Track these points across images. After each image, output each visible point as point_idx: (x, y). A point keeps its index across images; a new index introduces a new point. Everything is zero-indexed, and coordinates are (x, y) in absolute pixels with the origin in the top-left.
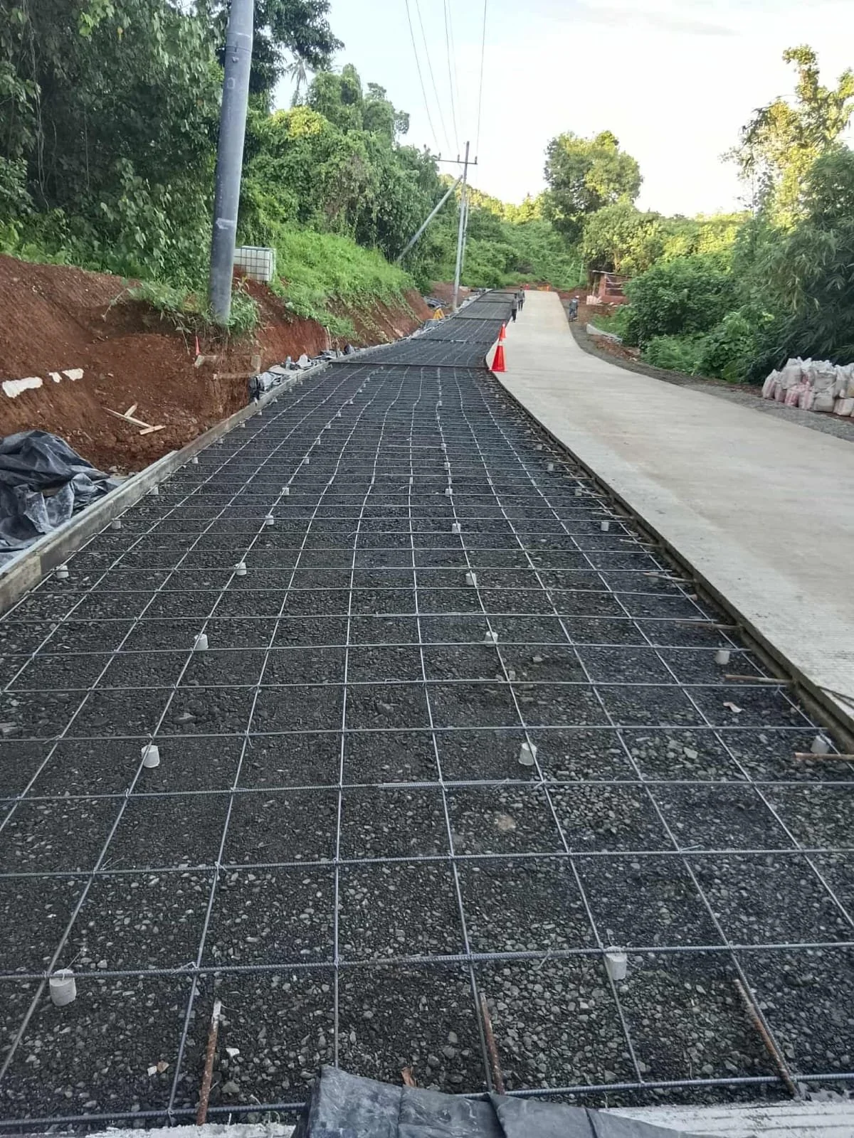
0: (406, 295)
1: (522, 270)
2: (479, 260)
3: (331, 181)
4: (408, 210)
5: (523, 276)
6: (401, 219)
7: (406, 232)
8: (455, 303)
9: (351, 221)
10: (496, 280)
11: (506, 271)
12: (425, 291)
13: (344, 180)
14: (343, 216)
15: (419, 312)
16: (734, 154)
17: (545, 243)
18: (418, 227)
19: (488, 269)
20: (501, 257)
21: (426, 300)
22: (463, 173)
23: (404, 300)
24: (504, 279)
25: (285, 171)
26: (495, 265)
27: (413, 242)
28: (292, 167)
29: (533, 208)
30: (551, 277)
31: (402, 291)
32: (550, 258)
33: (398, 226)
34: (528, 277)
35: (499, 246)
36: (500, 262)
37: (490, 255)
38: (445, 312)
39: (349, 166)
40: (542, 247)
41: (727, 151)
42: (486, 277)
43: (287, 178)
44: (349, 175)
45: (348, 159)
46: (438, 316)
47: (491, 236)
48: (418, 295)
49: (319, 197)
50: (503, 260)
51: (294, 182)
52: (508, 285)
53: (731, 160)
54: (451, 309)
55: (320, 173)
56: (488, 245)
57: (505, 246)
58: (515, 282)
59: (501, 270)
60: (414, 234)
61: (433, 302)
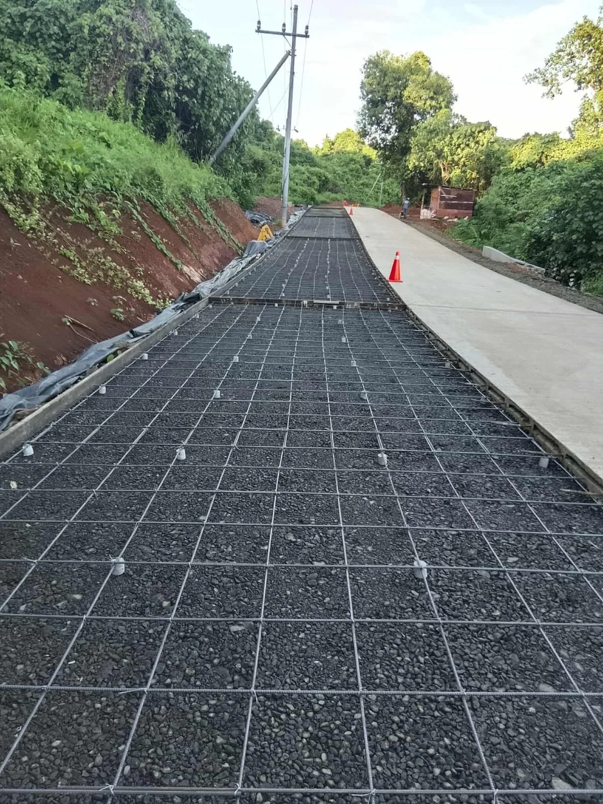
0: (215, 204)
1: (331, 190)
2: (296, 181)
3: (100, 40)
4: (220, 96)
5: (334, 195)
6: (210, 106)
7: (216, 124)
8: (285, 217)
9: (134, 100)
10: (313, 199)
11: (319, 191)
12: (245, 205)
13: (120, 39)
14: (121, 93)
15: (236, 229)
16: (538, 75)
17: (347, 170)
18: (234, 119)
19: (305, 188)
20: (315, 179)
21: (249, 215)
22: (289, 48)
23: (212, 212)
24: (319, 197)
25: (28, 25)
26: (309, 185)
27: (228, 139)
28: (40, 18)
29: (333, 144)
30: (355, 196)
31: (208, 199)
32: (353, 182)
33: (207, 117)
34: (338, 196)
35: (313, 169)
36: (314, 183)
37: (305, 176)
38: (273, 229)
39: (127, 21)
40: (345, 172)
41: (532, 72)
42: (304, 195)
43: (32, 35)
44: (128, 33)
45: (128, 11)
46: (264, 236)
47: (305, 161)
48: (237, 208)
49: (83, 64)
50: (317, 181)
51: (44, 42)
52: (323, 202)
53: (536, 80)
54: (280, 226)
55: (81, 27)
56: (303, 169)
57: (317, 169)
58: (328, 200)
59: (316, 190)
60: (228, 129)
61: (257, 217)
